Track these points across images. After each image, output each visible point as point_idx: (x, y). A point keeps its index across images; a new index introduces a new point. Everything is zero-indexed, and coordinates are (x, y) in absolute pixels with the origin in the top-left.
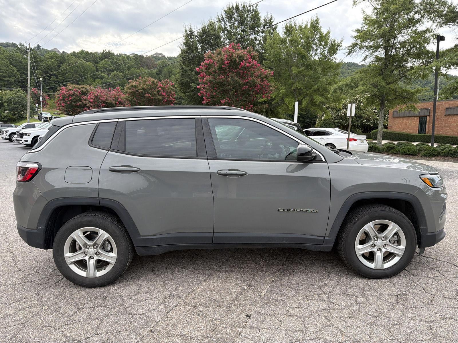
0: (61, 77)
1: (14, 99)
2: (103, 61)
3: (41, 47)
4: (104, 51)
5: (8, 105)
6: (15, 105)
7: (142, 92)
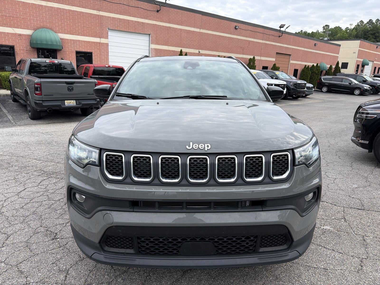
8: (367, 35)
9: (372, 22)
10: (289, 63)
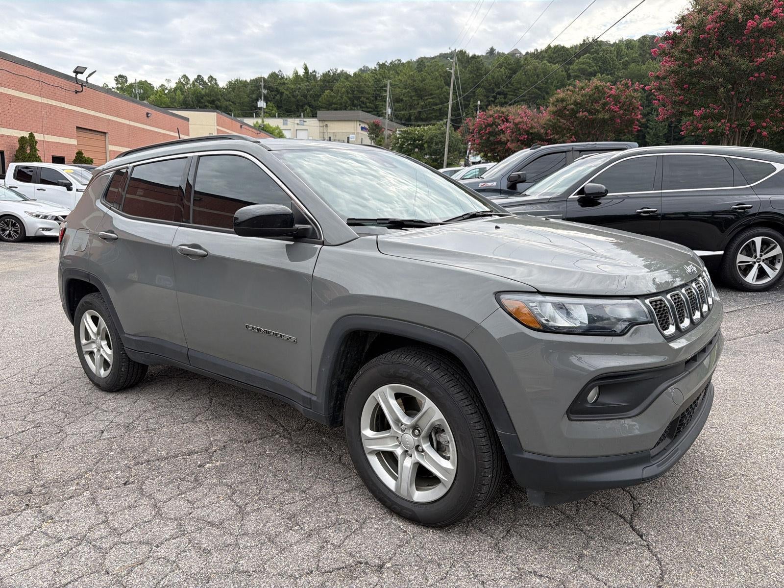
0: (512, 95)
1: (437, 136)
2: (581, 60)
3: (495, 50)
4: (584, 41)
5: (429, 147)
6: (437, 146)
7: (573, 109)
8: (202, 103)
9: (202, 80)
10: (106, 151)
